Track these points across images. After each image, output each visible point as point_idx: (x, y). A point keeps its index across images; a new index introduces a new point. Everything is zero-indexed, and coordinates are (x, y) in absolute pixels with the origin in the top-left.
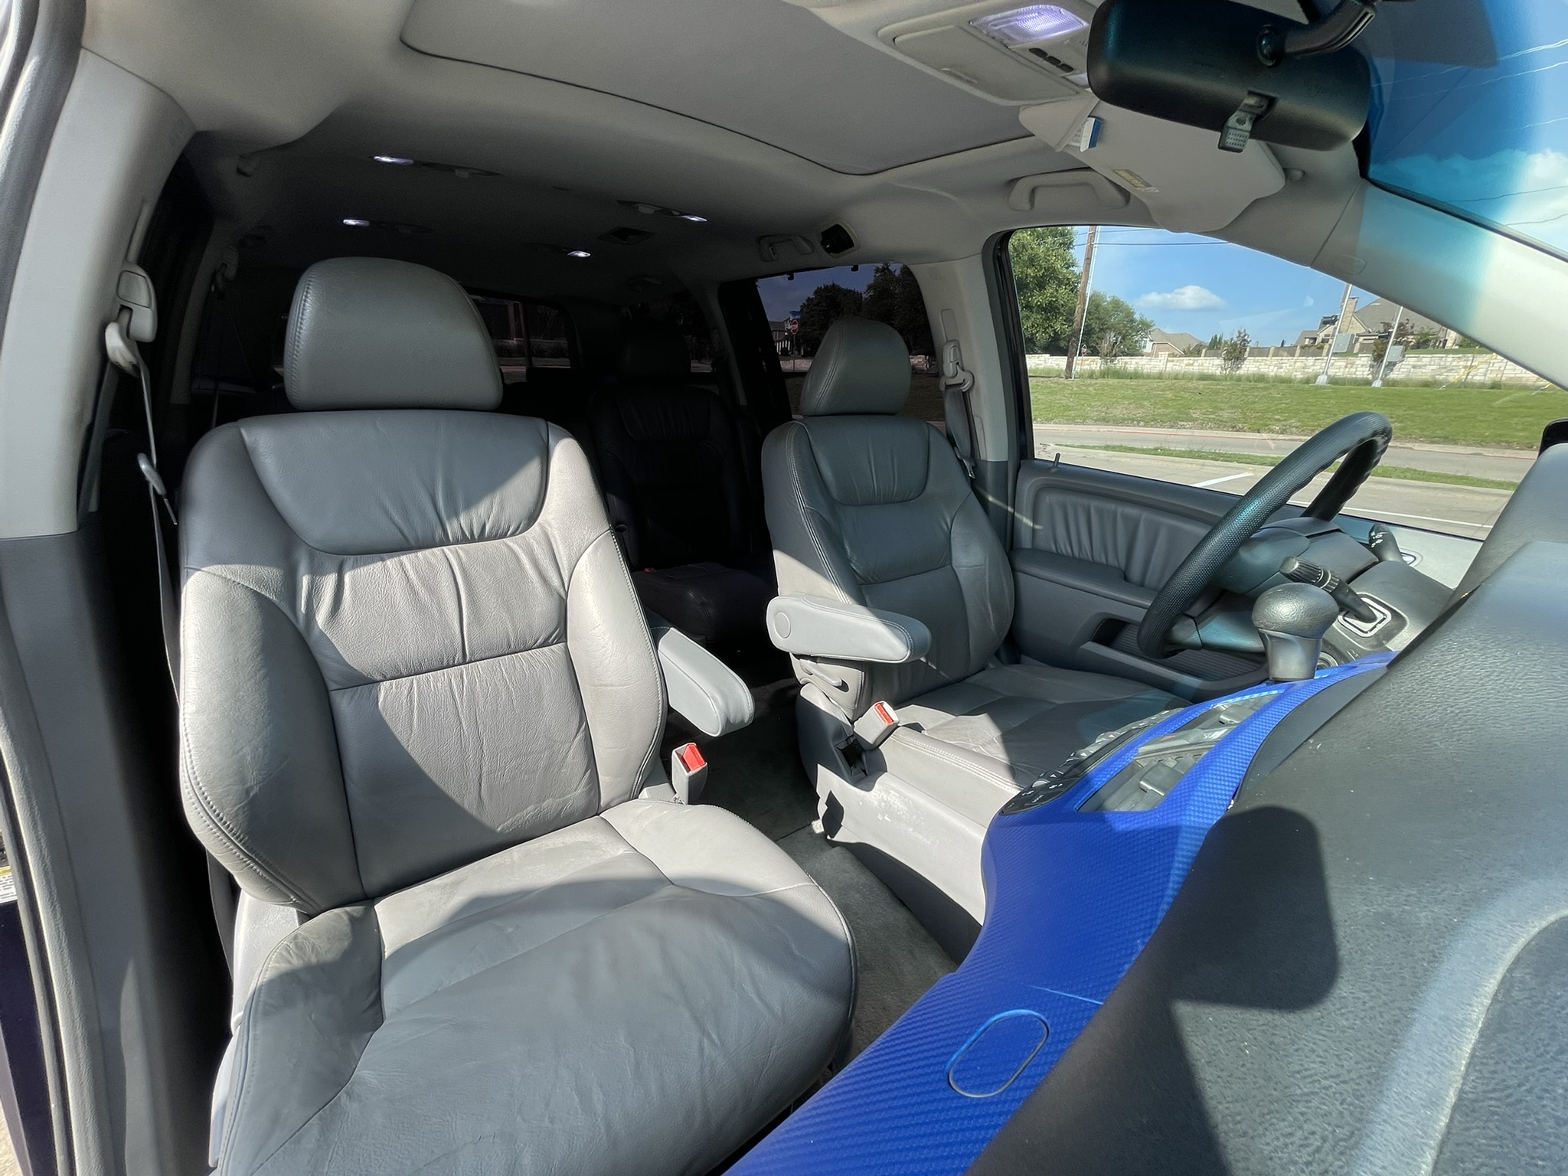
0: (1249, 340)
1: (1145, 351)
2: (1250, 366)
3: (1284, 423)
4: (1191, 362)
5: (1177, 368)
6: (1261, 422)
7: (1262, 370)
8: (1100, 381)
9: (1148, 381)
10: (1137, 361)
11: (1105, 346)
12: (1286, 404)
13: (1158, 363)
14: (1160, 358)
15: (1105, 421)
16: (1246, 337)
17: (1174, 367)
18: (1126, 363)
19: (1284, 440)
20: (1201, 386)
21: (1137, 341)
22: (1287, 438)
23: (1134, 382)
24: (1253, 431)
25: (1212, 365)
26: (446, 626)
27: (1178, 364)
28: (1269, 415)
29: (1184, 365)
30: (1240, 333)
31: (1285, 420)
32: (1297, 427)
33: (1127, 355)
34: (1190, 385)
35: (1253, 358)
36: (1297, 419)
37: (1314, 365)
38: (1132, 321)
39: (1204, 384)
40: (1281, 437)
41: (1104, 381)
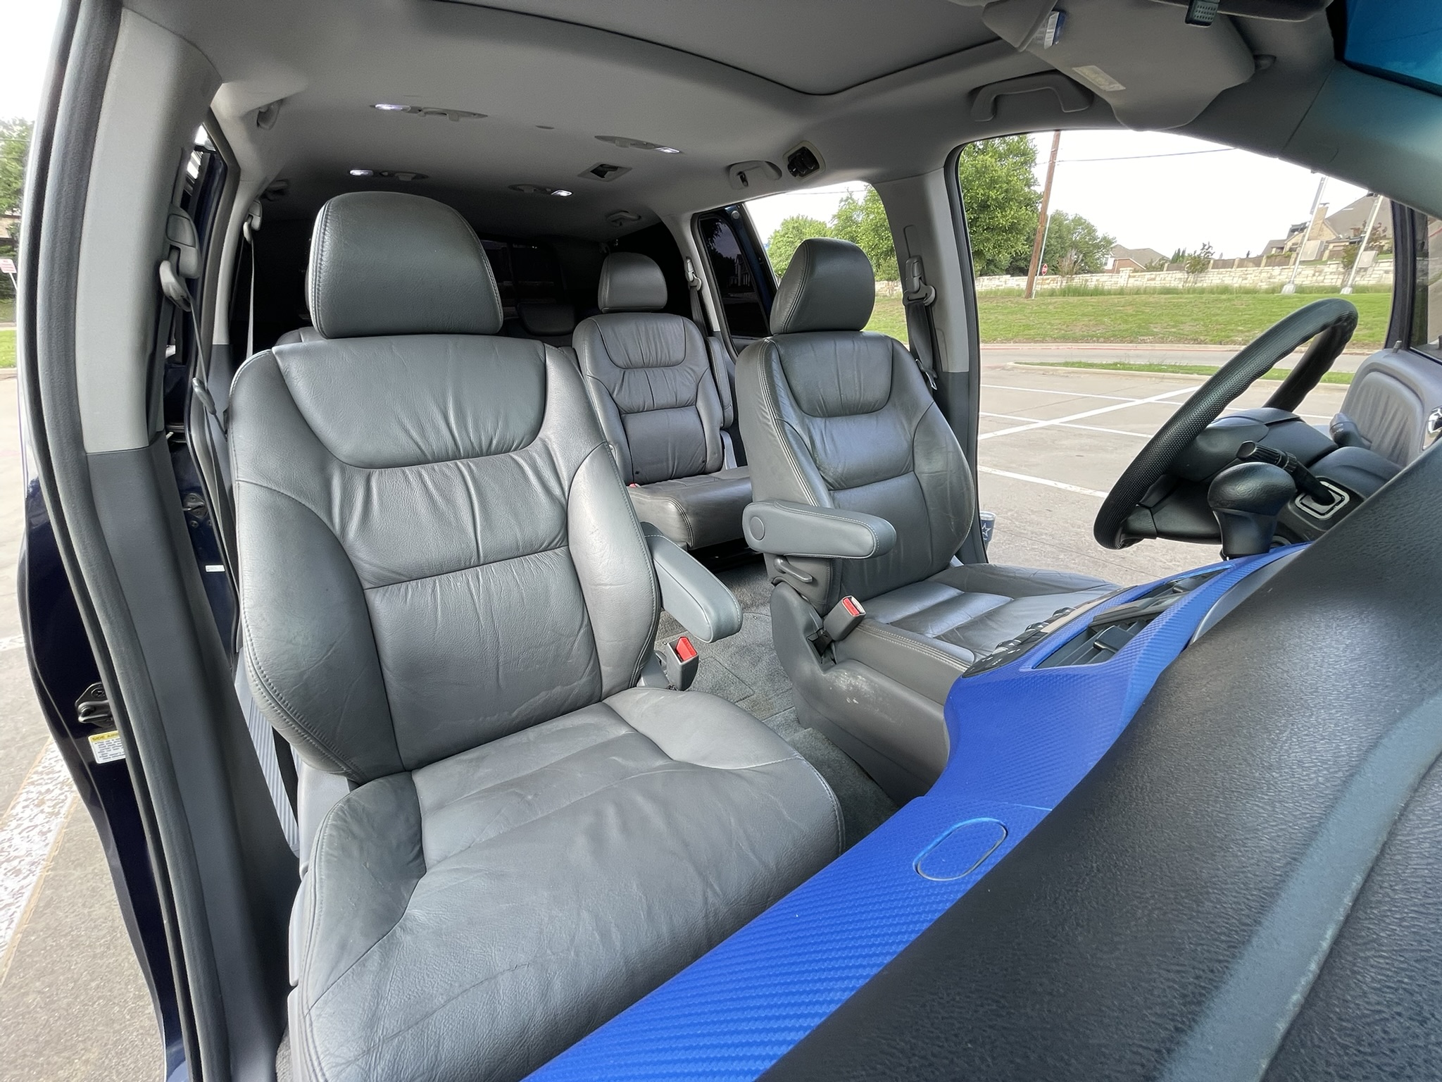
0: (1213, 252)
1: (1106, 268)
2: (1213, 278)
4: (1153, 276)
5: (1138, 283)
7: (1226, 282)
8: (1061, 299)
9: (1109, 297)
10: (1098, 278)
11: (1066, 264)
13: (1120, 279)
14: (1121, 274)
15: (1065, 339)
16: (1211, 250)
17: (1136, 283)
18: (1087, 281)
20: (1163, 301)
21: (1098, 259)
23: (1094, 299)
25: (1174, 279)
26: (462, 531)
27: (1139, 279)
28: (1232, 327)
29: (1146, 279)
30: (1204, 245)
31: (1248, 331)
33: (1089, 272)
34: (1151, 300)
35: (1216, 270)
37: (1280, 274)
38: (1095, 238)
39: (1165, 299)
41: (1065, 299)
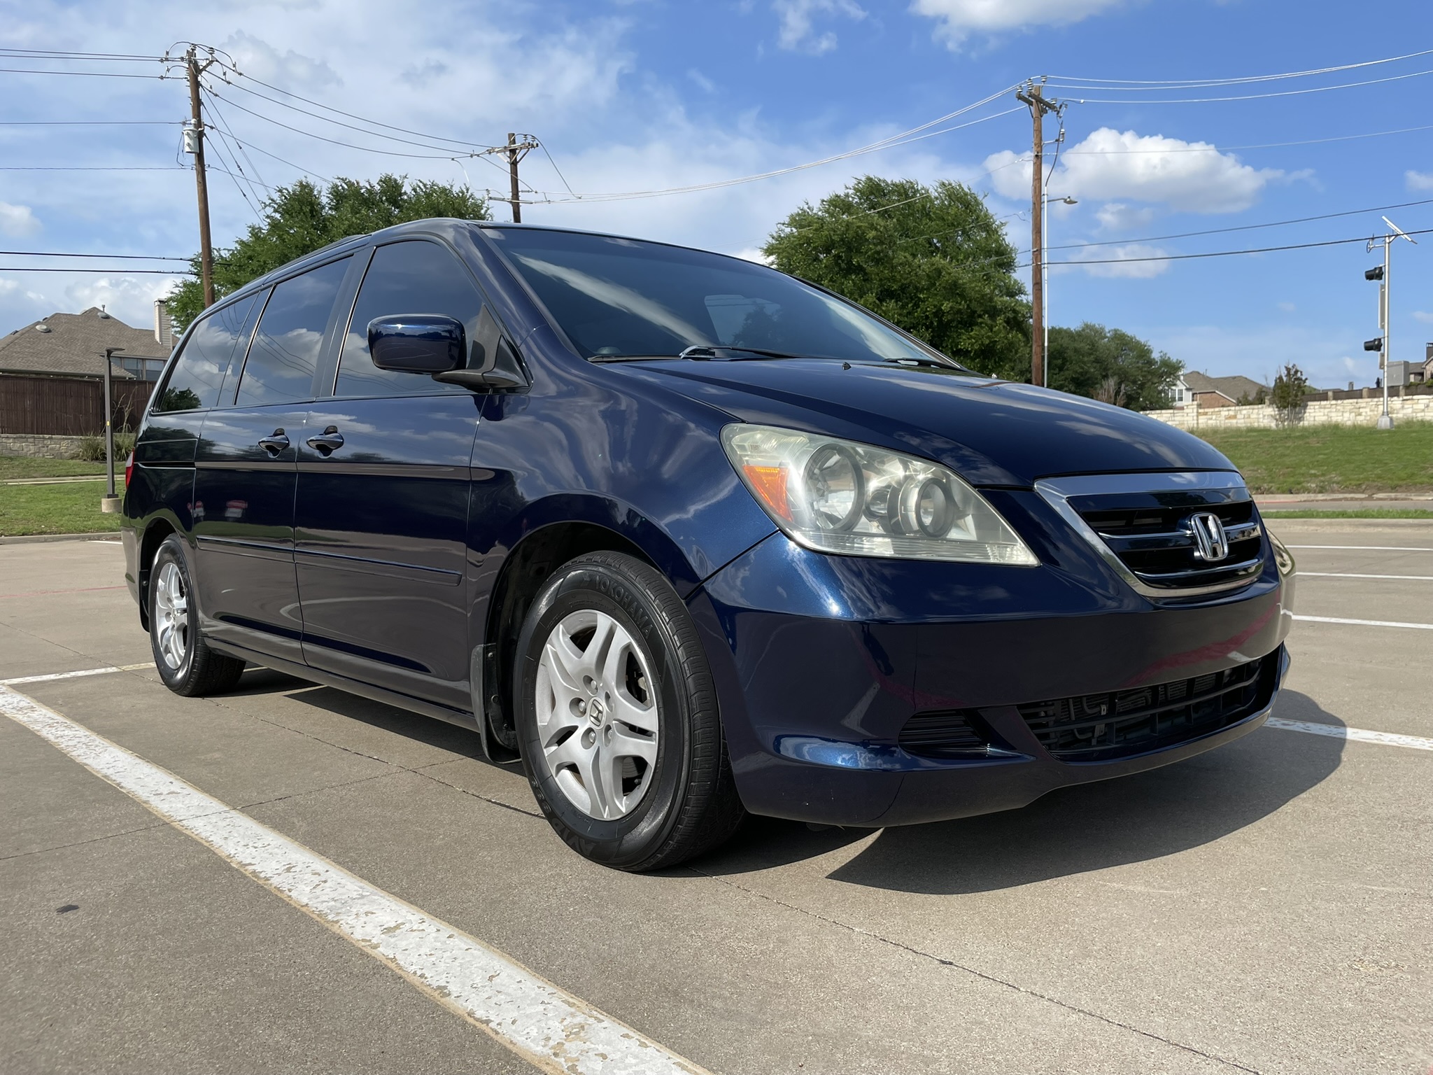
0: (1304, 378)
2: (1316, 414)
3: (1322, 478)
4: (1232, 413)
6: (1292, 479)
7: (1334, 419)
12: (1325, 454)
13: (1186, 418)
16: (1299, 374)
17: (1210, 422)
19: (1326, 500)
21: (1163, 390)
22: (1328, 498)
24: (1283, 492)
25: (1264, 416)
27: (1214, 417)
28: (1304, 470)
29: (1222, 417)
30: (1288, 370)
31: (1323, 475)
32: (1338, 483)
35: (1318, 403)
36: (1338, 472)
37: (1403, 408)
38: (1151, 362)
40: (1320, 497)
